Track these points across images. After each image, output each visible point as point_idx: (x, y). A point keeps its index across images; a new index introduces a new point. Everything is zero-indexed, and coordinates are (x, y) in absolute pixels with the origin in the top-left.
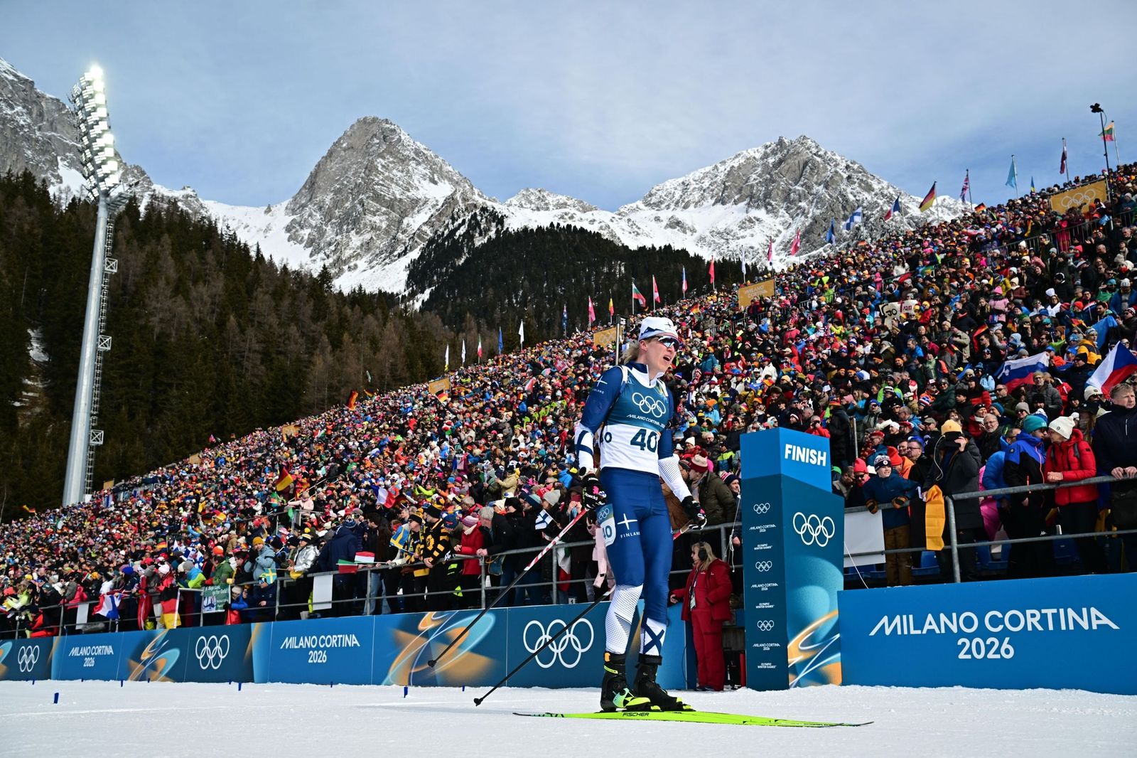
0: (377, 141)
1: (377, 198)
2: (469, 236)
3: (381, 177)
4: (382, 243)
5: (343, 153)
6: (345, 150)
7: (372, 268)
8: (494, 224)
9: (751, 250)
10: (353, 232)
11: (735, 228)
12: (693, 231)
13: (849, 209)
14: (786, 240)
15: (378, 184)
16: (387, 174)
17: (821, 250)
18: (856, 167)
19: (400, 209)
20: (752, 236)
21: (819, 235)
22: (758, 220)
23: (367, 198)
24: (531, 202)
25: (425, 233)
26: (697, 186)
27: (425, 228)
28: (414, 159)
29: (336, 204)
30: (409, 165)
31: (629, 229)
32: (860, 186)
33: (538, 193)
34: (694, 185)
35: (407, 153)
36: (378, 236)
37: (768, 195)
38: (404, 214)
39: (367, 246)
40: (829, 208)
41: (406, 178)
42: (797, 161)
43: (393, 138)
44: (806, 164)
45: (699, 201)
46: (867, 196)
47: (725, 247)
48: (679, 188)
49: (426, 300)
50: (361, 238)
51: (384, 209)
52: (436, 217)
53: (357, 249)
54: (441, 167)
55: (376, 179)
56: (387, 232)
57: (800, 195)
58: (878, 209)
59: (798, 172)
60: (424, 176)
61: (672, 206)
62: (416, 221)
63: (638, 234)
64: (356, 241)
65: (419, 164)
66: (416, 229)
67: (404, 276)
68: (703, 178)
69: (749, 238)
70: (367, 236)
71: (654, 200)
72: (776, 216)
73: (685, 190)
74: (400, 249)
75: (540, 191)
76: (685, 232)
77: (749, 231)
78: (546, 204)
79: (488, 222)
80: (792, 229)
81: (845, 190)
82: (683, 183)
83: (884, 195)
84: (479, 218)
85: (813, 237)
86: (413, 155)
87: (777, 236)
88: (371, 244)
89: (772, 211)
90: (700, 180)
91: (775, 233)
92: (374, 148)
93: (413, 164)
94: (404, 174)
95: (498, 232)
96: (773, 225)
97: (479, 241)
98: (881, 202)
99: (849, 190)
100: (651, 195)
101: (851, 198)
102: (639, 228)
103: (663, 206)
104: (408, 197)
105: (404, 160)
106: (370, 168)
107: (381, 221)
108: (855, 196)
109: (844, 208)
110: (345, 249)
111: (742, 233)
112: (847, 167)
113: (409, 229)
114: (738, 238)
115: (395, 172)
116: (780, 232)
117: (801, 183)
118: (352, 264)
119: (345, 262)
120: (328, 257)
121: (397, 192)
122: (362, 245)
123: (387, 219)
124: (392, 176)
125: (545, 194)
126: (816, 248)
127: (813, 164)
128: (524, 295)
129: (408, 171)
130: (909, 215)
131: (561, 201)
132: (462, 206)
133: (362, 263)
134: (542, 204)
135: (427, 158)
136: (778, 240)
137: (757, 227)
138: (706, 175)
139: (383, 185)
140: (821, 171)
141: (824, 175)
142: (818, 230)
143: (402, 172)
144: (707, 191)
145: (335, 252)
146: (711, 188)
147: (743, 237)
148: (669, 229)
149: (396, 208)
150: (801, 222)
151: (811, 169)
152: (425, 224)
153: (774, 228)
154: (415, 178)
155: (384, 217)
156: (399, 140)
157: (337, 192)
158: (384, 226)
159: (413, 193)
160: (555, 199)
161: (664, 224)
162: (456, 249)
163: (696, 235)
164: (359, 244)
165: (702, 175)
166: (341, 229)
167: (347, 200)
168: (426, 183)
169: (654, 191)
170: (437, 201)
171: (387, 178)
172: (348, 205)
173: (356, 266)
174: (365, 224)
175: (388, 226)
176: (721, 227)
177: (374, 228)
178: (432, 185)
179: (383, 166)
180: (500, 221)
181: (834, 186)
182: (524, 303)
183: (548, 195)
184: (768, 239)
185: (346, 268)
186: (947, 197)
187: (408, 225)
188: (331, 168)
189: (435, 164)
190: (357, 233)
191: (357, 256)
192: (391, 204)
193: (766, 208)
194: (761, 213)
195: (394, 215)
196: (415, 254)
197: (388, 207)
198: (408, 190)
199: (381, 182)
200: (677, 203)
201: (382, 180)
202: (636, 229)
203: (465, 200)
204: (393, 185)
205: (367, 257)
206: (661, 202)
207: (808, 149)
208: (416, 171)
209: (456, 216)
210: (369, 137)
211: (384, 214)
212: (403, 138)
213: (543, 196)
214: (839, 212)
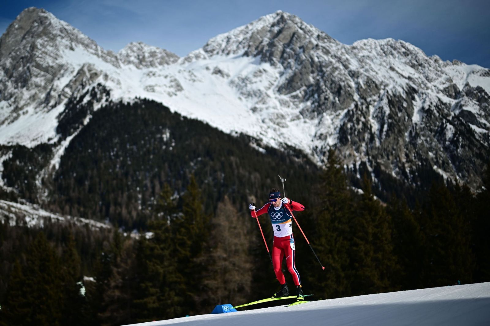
0: (36, 24)
1: (38, 66)
2: (90, 103)
3: (40, 52)
4: (43, 96)
5: (16, 32)
6: (17, 29)
7: (36, 113)
8: (104, 94)
9: (259, 92)
10: (25, 89)
11: (251, 76)
12: (228, 76)
13: (315, 66)
14: (280, 85)
15: (38, 57)
16: (43, 50)
17: (298, 92)
18: (324, 35)
19: (52, 72)
20: (261, 81)
21: (297, 83)
22: (265, 71)
23: (33, 66)
24: (134, 51)
25: (67, 93)
26: (235, 40)
27: (67, 90)
28: (59, 35)
29: (15, 67)
30: (56, 40)
31: (189, 78)
32: (322, 50)
33: (138, 45)
34: (233, 39)
35: (54, 32)
36: (39, 91)
37: (272, 54)
38: (54, 75)
39: (33, 98)
40: (303, 67)
41: (55, 50)
42: (289, 33)
43: (46, 23)
44: (294, 34)
45: (236, 50)
46: (326, 58)
47: (244, 89)
48: (225, 40)
49: (67, 146)
50: (30, 92)
51: (42, 73)
52: (73, 82)
53: (28, 99)
54: (77, 37)
55: (37, 54)
56: (45, 88)
57: (289, 55)
58: (331, 67)
59: (289, 39)
60: (66, 47)
61: (220, 53)
62: (61, 83)
63: (194, 81)
64: (26, 94)
65: (63, 38)
66: (61, 90)
67: (55, 123)
68: (239, 34)
69: (259, 83)
70: (33, 92)
71: (209, 48)
72: (276, 68)
73: (228, 42)
74: (52, 102)
75: (140, 44)
76: (223, 77)
77: (259, 78)
78: (143, 53)
79: (101, 94)
80: (284, 78)
81: (313, 55)
82: (228, 37)
83: (336, 57)
84: (96, 90)
85: (294, 84)
86: (59, 33)
87: (275, 81)
88: (36, 97)
89: (273, 64)
90: (237, 36)
91: (274, 79)
92: (35, 29)
93: (59, 39)
94: (54, 48)
95: (107, 100)
96: (273, 74)
97: (97, 107)
98: (334, 61)
99: (315, 54)
100: (207, 45)
101: (316, 59)
102: (195, 76)
103: (215, 52)
104: (57, 64)
105: (53, 39)
106: (33, 47)
107: (41, 81)
108: (318, 58)
109: (312, 66)
110: (20, 100)
111: (254, 80)
112: (318, 36)
113: (58, 89)
114: (252, 83)
115: (48, 47)
116: (277, 78)
117: (290, 47)
118: (25, 110)
119: (21, 109)
120: (10, 105)
121: (49, 61)
122: (30, 98)
123: (45, 80)
124: (46, 51)
125: (143, 45)
126: (295, 91)
127: (298, 36)
128: (117, 152)
129: (56, 45)
130: (349, 70)
131: (153, 50)
132: (88, 75)
133: (30, 109)
134: (141, 53)
135: (67, 32)
136: (276, 84)
137: (264, 75)
138: (241, 32)
139: (41, 58)
140: (302, 39)
141: (304, 42)
142: (296, 79)
143: (52, 46)
144: (242, 44)
145: (14, 102)
146: (244, 41)
147: (256, 82)
148: (215, 75)
149: (50, 72)
150: (289, 73)
151: (297, 39)
152: (67, 86)
153: (274, 76)
154: (61, 48)
155: (43, 78)
156: (50, 24)
157: (13, 58)
158: (43, 84)
159: (59, 61)
160: (149, 48)
161: (212, 71)
162: (83, 113)
163: (230, 79)
164: (28, 96)
165: (238, 32)
166: (17, 85)
167: (20, 66)
168: (68, 51)
169: (209, 42)
170: (74, 68)
171: (44, 52)
172: (21, 69)
173: (27, 112)
174: (32, 84)
175: (46, 84)
176: (244, 74)
177: (37, 86)
178: (71, 52)
179: (41, 45)
180: (108, 93)
181: (308, 51)
182: (117, 156)
183: (145, 46)
184: (269, 83)
185: (21, 112)
186: (390, 39)
187: (57, 86)
188: (9, 42)
189: (73, 35)
190: (27, 89)
191: (27, 105)
192: (46, 70)
193: (270, 62)
194: (266, 66)
195: (49, 76)
196: (61, 108)
197: (45, 71)
198: (56, 59)
199: (40, 56)
200: (223, 51)
201: (41, 54)
202: (193, 78)
203: (90, 71)
204: (48, 57)
205: (34, 105)
206: (214, 50)
207: (296, 24)
208: (61, 44)
209: (84, 84)
210: (31, 21)
211: (43, 76)
212: (52, 21)
213: (142, 47)
214: (309, 68)
